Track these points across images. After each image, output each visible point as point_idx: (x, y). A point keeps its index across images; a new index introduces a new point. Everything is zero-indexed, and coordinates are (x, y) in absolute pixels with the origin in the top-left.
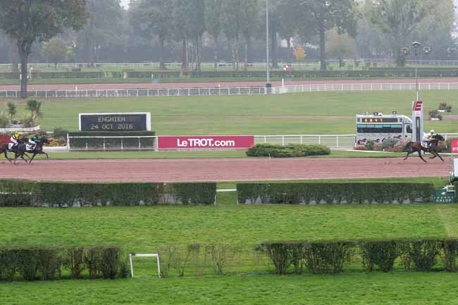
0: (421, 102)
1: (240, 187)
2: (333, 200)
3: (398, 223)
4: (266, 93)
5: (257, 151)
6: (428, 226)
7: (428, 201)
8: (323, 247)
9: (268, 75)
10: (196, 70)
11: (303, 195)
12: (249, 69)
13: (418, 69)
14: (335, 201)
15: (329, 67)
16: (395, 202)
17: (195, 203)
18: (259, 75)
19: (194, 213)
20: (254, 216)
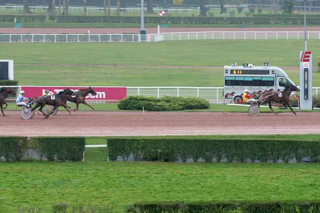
0: (310, 53)
1: (112, 142)
2: (212, 158)
3: (283, 184)
4: (139, 41)
5: (130, 104)
6: (316, 188)
7: (316, 161)
8: (201, 209)
9: (142, 21)
10: (64, 14)
11: (179, 153)
12: (122, 14)
13: (307, 16)
14: (214, 160)
15: (209, 14)
16: (280, 161)
17: (62, 160)
18: (133, 21)
19: (60, 170)
20: (126, 175)
